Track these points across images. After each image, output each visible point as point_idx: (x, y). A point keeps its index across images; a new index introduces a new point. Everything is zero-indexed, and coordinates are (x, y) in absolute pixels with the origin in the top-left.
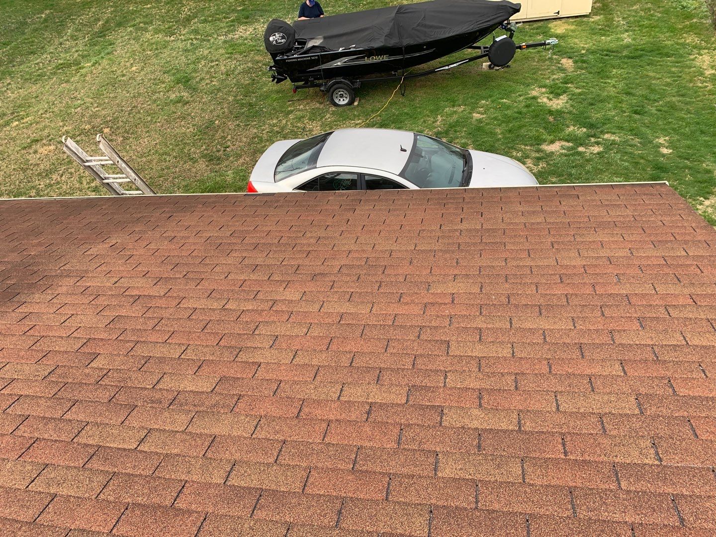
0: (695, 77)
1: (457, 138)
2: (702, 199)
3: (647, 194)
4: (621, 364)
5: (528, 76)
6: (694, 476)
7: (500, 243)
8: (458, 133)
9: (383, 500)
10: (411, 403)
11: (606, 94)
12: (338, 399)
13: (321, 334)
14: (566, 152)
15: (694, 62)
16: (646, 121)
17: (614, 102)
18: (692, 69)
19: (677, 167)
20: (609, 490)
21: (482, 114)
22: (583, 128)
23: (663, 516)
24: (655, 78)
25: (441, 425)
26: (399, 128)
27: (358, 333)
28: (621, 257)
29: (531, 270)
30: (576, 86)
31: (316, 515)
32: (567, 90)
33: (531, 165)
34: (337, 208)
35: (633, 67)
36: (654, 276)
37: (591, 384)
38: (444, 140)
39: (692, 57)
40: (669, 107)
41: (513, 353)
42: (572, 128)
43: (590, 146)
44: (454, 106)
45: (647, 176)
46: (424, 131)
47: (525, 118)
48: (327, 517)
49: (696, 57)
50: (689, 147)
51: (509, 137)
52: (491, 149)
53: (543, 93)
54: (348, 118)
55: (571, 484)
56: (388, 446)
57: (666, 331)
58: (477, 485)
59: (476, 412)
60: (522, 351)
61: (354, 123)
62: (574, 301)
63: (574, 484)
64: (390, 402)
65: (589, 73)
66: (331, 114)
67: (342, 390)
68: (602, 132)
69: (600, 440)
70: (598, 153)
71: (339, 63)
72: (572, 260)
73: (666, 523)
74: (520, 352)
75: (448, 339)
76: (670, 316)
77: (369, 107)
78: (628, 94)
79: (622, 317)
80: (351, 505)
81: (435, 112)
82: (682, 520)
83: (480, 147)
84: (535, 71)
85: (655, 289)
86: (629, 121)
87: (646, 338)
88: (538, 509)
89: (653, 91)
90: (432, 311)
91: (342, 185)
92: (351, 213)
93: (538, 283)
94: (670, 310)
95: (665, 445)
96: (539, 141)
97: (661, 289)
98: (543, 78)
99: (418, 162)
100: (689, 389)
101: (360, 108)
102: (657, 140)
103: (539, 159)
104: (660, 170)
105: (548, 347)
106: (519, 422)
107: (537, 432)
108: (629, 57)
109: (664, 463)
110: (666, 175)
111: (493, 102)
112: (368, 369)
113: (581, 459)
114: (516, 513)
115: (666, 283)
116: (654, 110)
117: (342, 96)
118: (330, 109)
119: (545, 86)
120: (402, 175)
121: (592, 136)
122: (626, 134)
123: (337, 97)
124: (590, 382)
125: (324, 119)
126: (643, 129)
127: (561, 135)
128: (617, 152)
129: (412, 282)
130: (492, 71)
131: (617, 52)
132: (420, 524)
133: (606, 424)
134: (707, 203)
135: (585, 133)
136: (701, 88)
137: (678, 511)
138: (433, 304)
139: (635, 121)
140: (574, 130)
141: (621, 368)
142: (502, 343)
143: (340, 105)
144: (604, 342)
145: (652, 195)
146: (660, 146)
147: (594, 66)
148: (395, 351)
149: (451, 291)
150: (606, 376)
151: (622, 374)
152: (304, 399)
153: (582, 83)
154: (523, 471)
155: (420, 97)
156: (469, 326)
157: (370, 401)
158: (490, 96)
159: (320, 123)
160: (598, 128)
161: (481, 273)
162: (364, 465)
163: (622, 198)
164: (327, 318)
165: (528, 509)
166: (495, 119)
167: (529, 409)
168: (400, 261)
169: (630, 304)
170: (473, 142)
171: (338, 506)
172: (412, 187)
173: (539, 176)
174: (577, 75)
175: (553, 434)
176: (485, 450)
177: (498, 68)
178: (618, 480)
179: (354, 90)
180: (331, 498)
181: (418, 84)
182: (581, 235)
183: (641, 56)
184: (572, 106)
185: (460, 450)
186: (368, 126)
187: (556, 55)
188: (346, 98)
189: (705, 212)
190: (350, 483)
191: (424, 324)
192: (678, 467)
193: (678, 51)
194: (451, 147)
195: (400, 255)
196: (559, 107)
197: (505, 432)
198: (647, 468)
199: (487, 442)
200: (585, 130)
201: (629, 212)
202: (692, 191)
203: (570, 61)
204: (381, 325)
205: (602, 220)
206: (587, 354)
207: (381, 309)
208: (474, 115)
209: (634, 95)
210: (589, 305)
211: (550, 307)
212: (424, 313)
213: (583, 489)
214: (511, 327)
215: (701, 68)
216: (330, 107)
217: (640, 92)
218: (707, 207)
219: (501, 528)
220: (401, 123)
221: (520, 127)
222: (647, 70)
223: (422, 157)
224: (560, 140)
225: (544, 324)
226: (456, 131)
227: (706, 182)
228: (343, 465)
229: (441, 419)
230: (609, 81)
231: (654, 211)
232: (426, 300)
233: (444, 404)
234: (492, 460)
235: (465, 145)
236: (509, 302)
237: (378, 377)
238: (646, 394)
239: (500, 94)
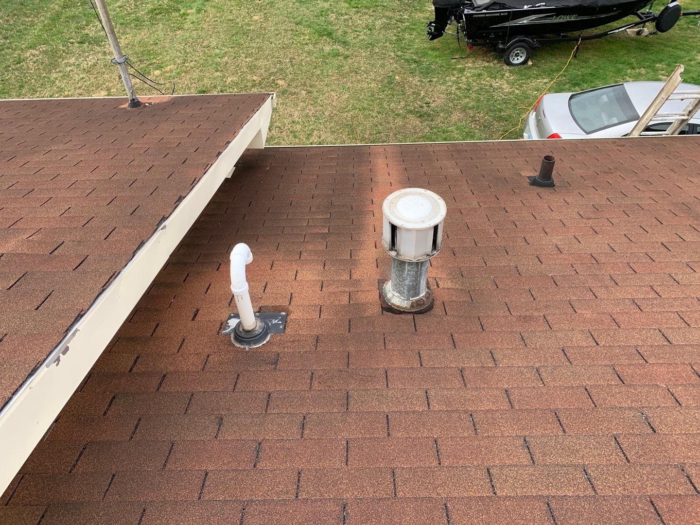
71: (525, 21)
101: (533, 68)
117: (517, 55)
118: (507, 69)
123: (512, 57)
125: (505, 78)
130: (641, 37)
143: (514, 64)
188: (521, 57)
216: (505, 67)
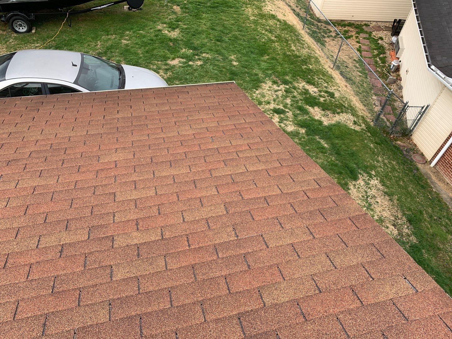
0: (245, 20)
1: (113, 57)
2: (255, 90)
3: (225, 89)
4: (216, 187)
5: (154, 16)
6: (253, 241)
7: (144, 124)
8: (113, 53)
9: (76, 307)
10: (91, 238)
11: (200, 29)
12: (37, 248)
13: (19, 204)
14: (182, 65)
15: (244, 12)
16: (224, 46)
17: (206, 34)
18: (244, 16)
19: (242, 72)
20: (213, 260)
21: (128, 40)
22: (190, 50)
23: (240, 266)
24: (226, 21)
25: (113, 247)
26: (71, 50)
27: (49, 199)
28: (213, 126)
29: (164, 140)
30: (183, 23)
31: (26, 332)
32: (179, 26)
33: (163, 74)
34: (24, 109)
35: (214, 13)
36: (230, 136)
37: (201, 203)
38: (104, 58)
39: (243, 9)
40: (234, 38)
41: (156, 193)
42: (184, 50)
43: (196, 61)
44: (108, 35)
45: (227, 78)
46: (89, 52)
47: (156, 44)
48: (35, 331)
49: (245, 9)
50: (246, 61)
51: (147, 56)
52: (137, 64)
53: (165, 28)
54: (28, 42)
55: (193, 263)
56: (77, 270)
57: (237, 165)
58: (138, 279)
59: (135, 234)
60: (161, 190)
61: (34, 46)
62: (190, 155)
63: (195, 262)
64: (76, 241)
65: (190, 16)
66: (13, 39)
67: (39, 241)
68: (201, 52)
69: (207, 233)
70: (200, 65)
72: (187, 131)
73: (241, 270)
74: (160, 191)
75: (114, 191)
76: (239, 157)
77: (45, 34)
78: (213, 29)
79: (215, 161)
80: (52, 317)
81: (95, 38)
82: (249, 266)
83: (129, 63)
84: (158, 13)
85: (231, 143)
86: (215, 46)
87: (228, 171)
88: (175, 283)
89: (225, 28)
90: (102, 175)
91: (30, 92)
92: (36, 112)
93: (168, 147)
94: (238, 153)
95: (239, 228)
96: (165, 58)
97: (234, 143)
98: (163, 18)
99: (86, 73)
100: (249, 195)
101: (37, 35)
102: (230, 57)
103: (167, 70)
104: (233, 75)
105: (176, 185)
106: (162, 234)
107: (172, 238)
108: (211, 7)
109: (239, 238)
110: (237, 78)
111: (134, 32)
112: (59, 222)
113: (198, 247)
114: (163, 289)
115: (236, 139)
116: (227, 40)
117: (20, 25)
118: (13, 35)
119: (165, 23)
120: (76, 82)
121: (196, 55)
122: (214, 54)
123: (17, 26)
124: (201, 201)
125: (8, 43)
126: (223, 51)
127: (178, 54)
128: (210, 65)
129: (86, 157)
130: (131, 11)
131: (204, 3)
132: (103, 315)
133: (210, 224)
134: (257, 92)
135: (192, 53)
136: (249, 27)
137: (247, 262)
138: (102, 170)
139: (218, 46)
140: (185, 51)
141: (216, 190)
142: (149, 187)
143: (20, 32)
144: (207, 177)
145: (227, 89)
146: (231, 61)
147: (192, 11)
148: (78, 206)
149: (114, 159)
150: (209, 196)
151: (217, 193)
152: (9, 254)
153: (187, 22)
154: (166, 263)
155: (83, 27)
156: (128, 180)
157: (62, 243)
158: (132, 29)
159: (5, 46)
160: (199, 50)
161: (133, 145)
162: (60, 288)
163: (212, 92)
164: (22, 191)
165: (169, 284)
166: (137, 44)
167: (167, 224)
168: (76, 144)
169: (219, 153)
170: (124, 59)
171: (43, 321)
172: (85, 91)
173: (168, 81)
174: (184, 17)
175: (181, 236)
176: (142, 256)
177: (134, 10)
178: (217, 253)
179: (30, 21)
180: (36, 317)
181: (80, 19)
182: (191, 116)
183: (217, 7)
184: (183, 36)
185: (126, 260)
186: (46, 48)
187: (170, 3)
188: (24, 27)
189: (257, 97)
190: (51, 302)
191: (97, 184)
192: (246, 238)
193: (236, 5)
194: (110, 63)
195: (76, 139)
196: (175, 36)
197: (153, 242)
198: (231, 243)
199: (143, 252)
200: (191, 51)
201: (216, 100)
202: (250, 86)
203: (178, 7)
204: (66, 190)
205: (202, 106)
206: (198, 185)
207: (65, 179)
208: (123, 41)
209: (216, 30)
210: (198, 157)
211: (176, 161)
212: (96, 177)
213: (199, 264)
214: (154, 176)
215: (248, 15)
216: (12, 34)
217: (219, 28)
218: (258, 94)
219: (154, 301)
220: (71, 46)
221: (154, 49)
222: (221, 16)
223: (89, 70)
224: (178, 57)
225: (173, 172)
226: (112, 52)
227: (256, 80)
228: (45, 292)
229: (113, 244)
230: (202, 21)
231: (229, 98)
232: (97, 168)
233: (114, 234)
234: (146, 261)
235: (119, 62)
236: (152, 162)
237: (67, 226)
238: (229, 202)
239: (138, 27)
